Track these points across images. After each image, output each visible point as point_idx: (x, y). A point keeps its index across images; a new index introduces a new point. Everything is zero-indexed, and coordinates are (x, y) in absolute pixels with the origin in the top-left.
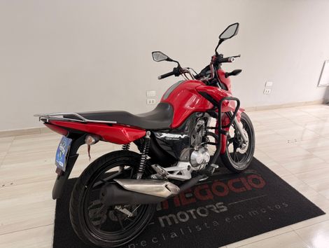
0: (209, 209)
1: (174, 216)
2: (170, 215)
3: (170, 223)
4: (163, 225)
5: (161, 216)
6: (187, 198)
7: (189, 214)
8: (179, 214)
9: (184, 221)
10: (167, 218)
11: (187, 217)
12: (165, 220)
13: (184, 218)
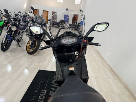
4: (42, 90)
7: (42, 100)
13: (41, 97)
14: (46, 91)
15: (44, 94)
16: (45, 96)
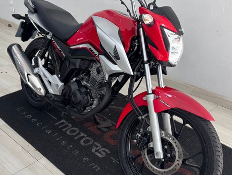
0: (94, 145)
3: (60, 127)
4: (57, 124)
7: (79, 134)
9: (68, 133)
10: (66, 123)
12: (63, 123)
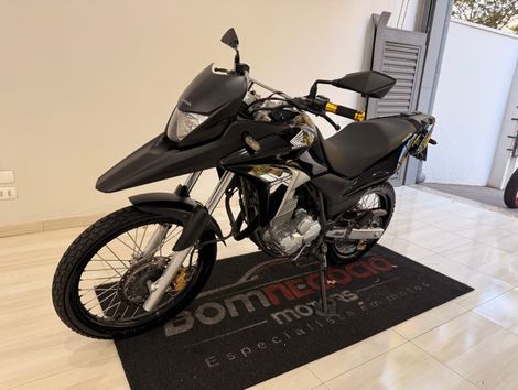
0: (335, 299)
1: (291, 311)
2: (286, 311)
3: (290, 320)
4: (281, 322)
5: (274, 312)
6: (300, 290)
7: (311, 307)
8: (297, 308)
9: (307, 314)
10: (283, 313)
11: (311, 311)
12: (280, 317)
13: (307, 311)
14: (275, 316)
15: (288, 314)
16: (293, 308)
